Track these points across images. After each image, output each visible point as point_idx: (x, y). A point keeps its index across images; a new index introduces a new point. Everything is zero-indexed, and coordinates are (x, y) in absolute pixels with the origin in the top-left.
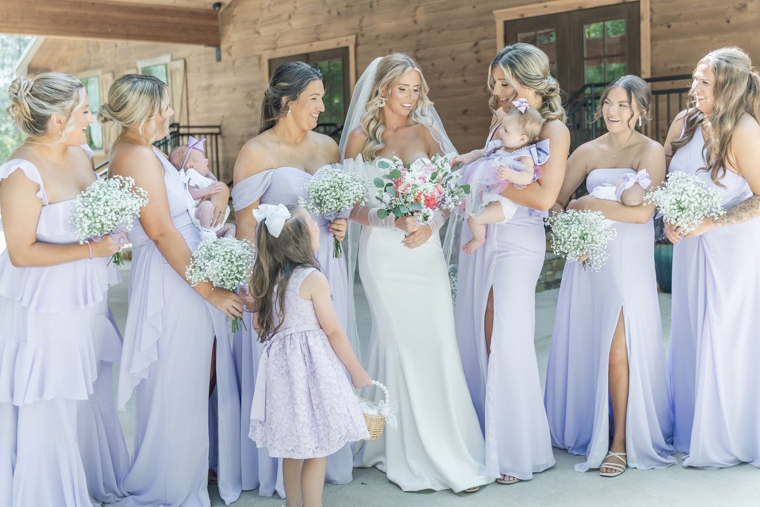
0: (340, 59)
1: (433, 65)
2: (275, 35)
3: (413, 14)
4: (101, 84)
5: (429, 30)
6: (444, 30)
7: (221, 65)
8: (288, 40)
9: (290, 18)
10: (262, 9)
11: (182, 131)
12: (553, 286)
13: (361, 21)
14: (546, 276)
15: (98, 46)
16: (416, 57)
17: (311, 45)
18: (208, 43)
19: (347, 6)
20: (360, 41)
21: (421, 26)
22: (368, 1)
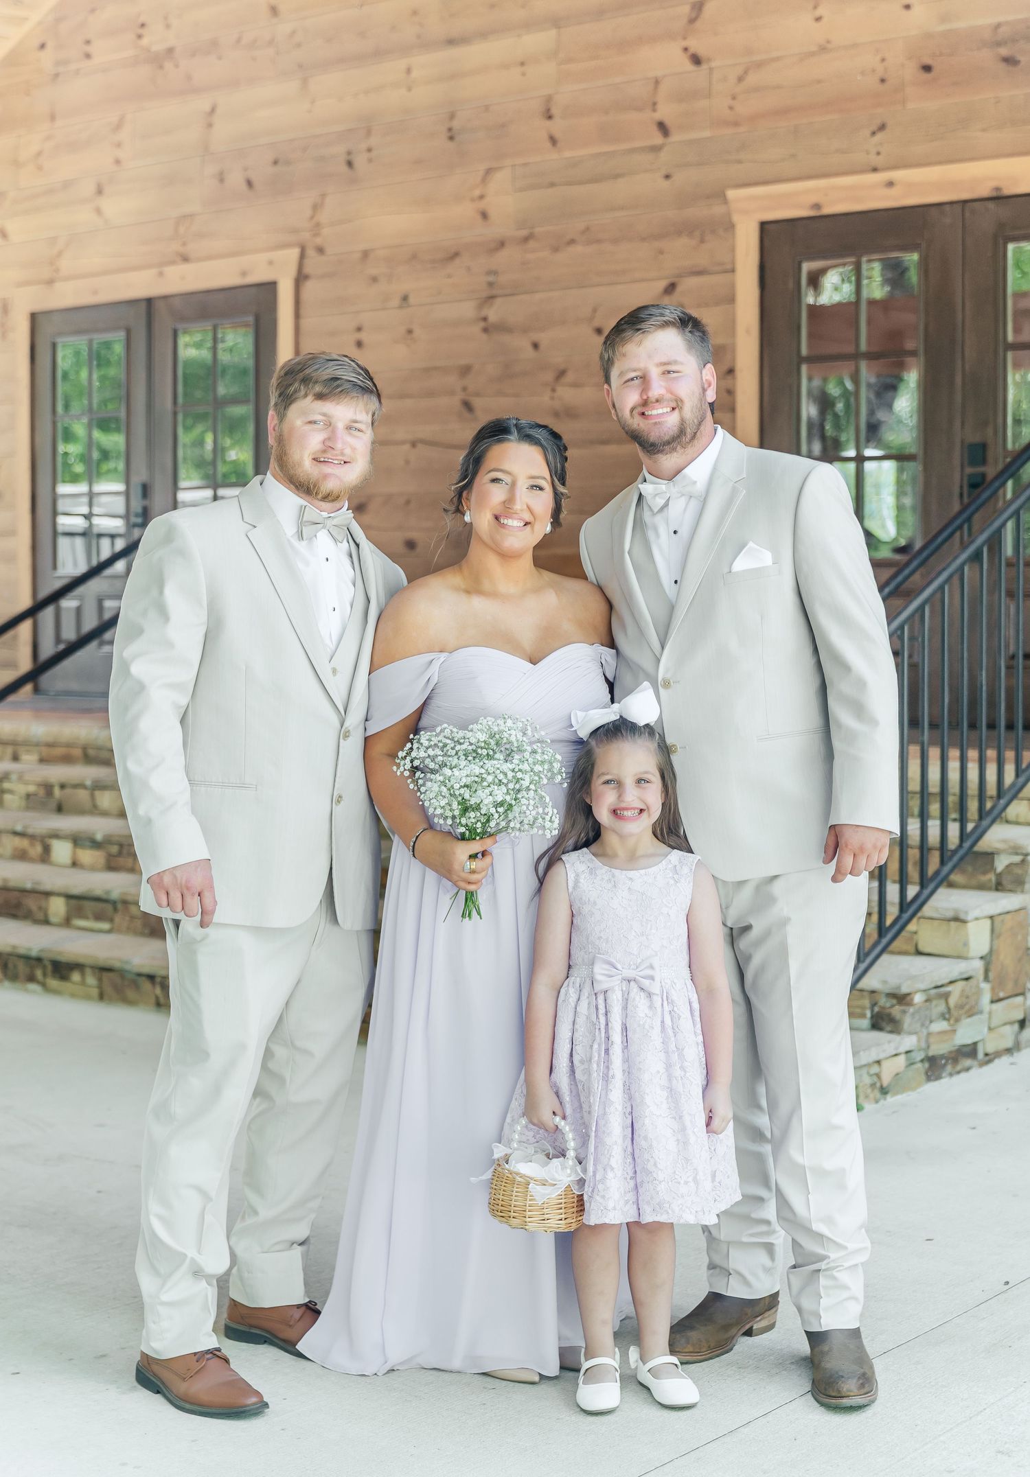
0: (250, 319)
1: (536, 346)
2: (52, 240)
3: (477, 193)
5: (526, 239)
6: (572, 242)
8: (92, 258)
9: (100, 191)
10: (16, 164)
12: (949, 1068)
14: (929, 1034)
16: (485, 319)
17: (161, 274)
19: (276, 162)
20: (308, 269)
21: (500, 227)
22: (340, 150)
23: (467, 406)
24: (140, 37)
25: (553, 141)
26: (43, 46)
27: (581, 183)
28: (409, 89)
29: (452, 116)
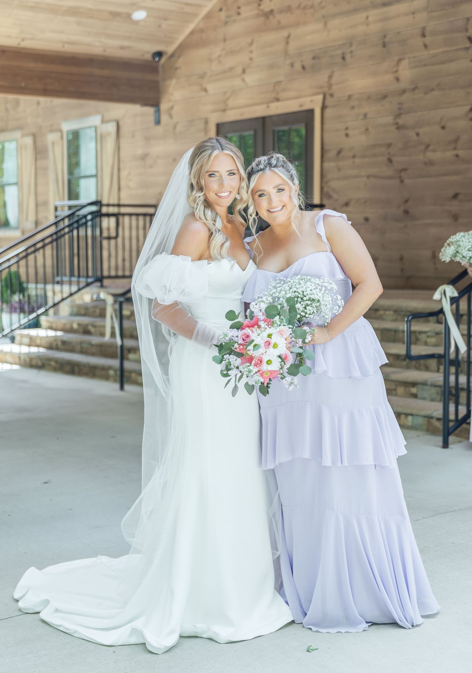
0: (303, 125)
1: (418, 134)
2: (225, 93)
3: (394, 70)
4: (20, 149)
5: (414, 89)
6: (433, 90)
7: (159, 129)
8: (242, 100)
9: (244, 71)
10: (211, 60)
11: (104, 210)
13: (330, 77)
15: (17, 103)
16: (397, 124)
17: (268, 107)
18: (145, 102)
19: (314, 58)
20: (328, 103)
21: (404, 84)
22: (339, 52)
23: (390, 160)
24: (259, 5)
25: (425, 46)
26: (221, 10)
27: (437, 64)
28: (367, 25)
29: (385, 36)
